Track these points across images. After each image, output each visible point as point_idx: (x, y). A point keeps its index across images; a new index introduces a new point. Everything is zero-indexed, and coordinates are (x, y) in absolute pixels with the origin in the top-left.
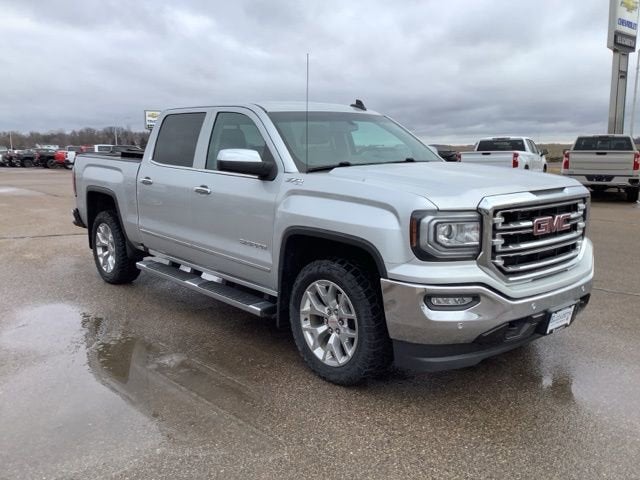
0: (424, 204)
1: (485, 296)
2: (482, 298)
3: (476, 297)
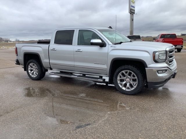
0: (156, 50)
1: (168, 70)
2: (167, 70)
3: (166, 70)
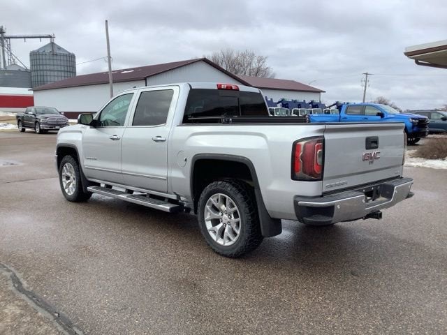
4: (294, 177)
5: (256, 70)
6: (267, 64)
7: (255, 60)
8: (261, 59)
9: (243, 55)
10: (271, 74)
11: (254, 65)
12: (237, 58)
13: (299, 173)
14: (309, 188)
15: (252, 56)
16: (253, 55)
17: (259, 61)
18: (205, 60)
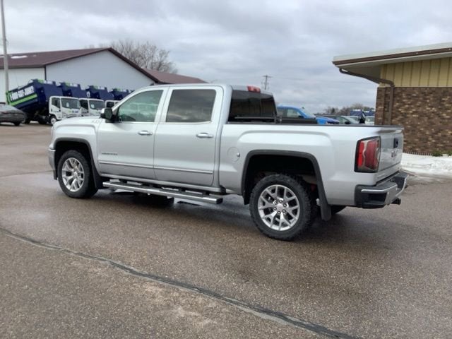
4: (357, 170)
5: (158, 64)
6: (169, 59)
7: (157, 54)
8: (163, 53)
9: (144, 47)
10: (173, 70)
11: (157, 58)
12: (137, 50)
13: (362, 166)
14: (366, 179)
15: (154, 49)
16: (155, 47)
17: (161, 55)
18: (111, 51)
